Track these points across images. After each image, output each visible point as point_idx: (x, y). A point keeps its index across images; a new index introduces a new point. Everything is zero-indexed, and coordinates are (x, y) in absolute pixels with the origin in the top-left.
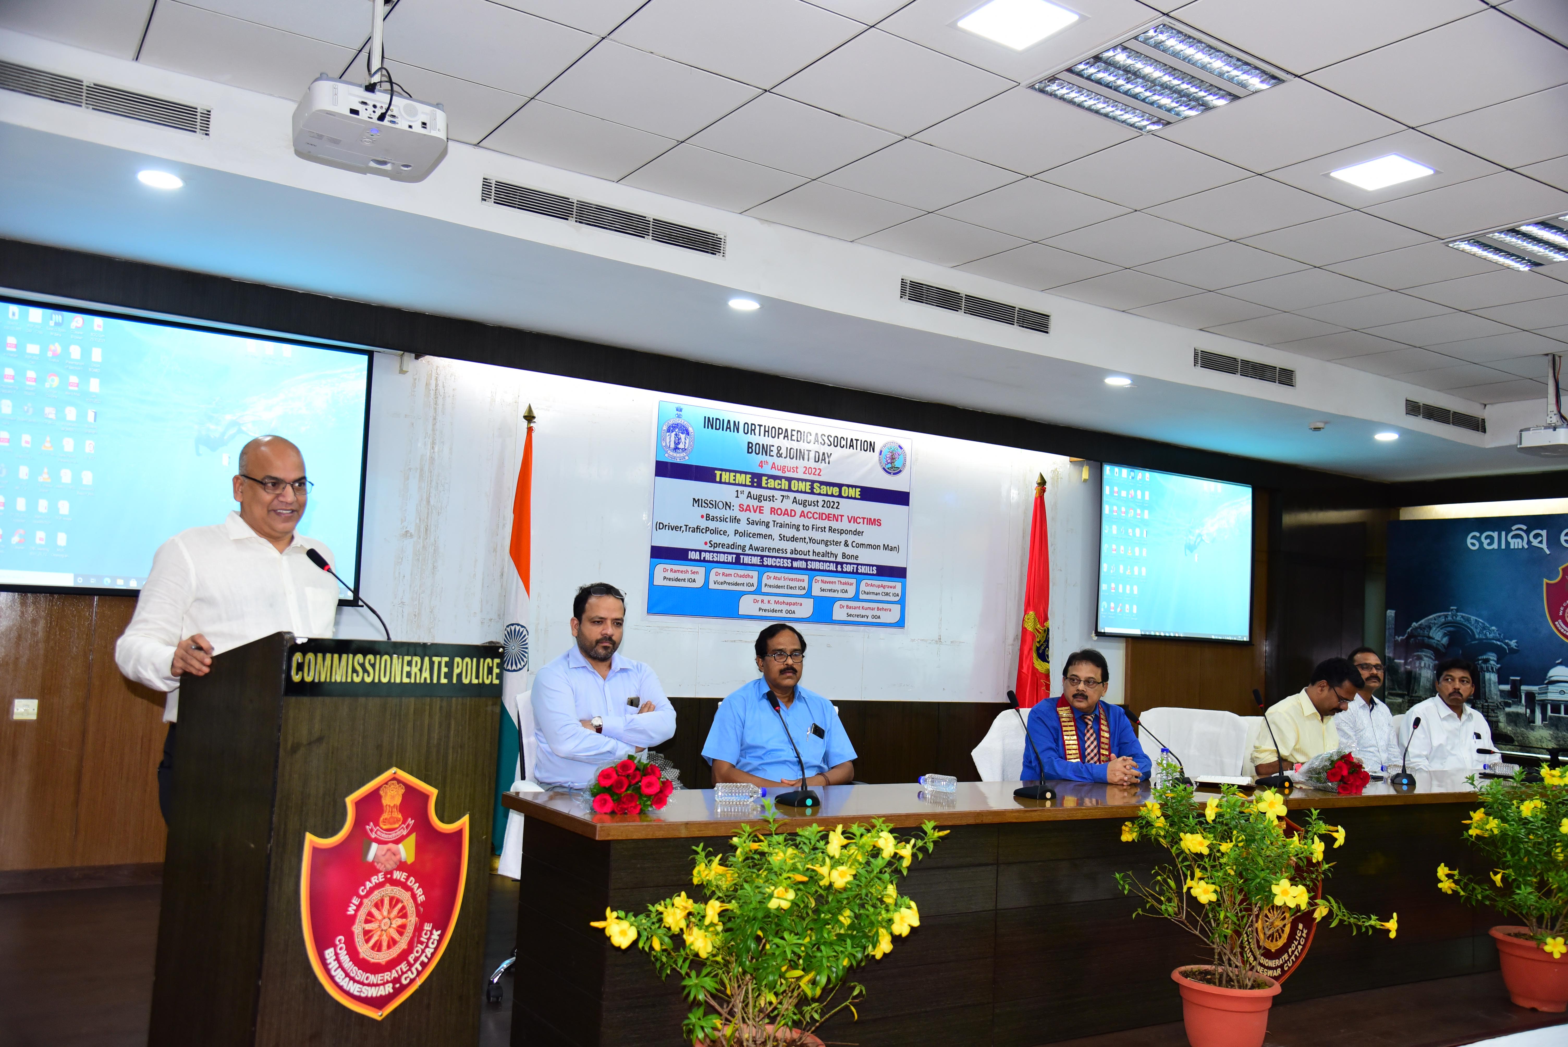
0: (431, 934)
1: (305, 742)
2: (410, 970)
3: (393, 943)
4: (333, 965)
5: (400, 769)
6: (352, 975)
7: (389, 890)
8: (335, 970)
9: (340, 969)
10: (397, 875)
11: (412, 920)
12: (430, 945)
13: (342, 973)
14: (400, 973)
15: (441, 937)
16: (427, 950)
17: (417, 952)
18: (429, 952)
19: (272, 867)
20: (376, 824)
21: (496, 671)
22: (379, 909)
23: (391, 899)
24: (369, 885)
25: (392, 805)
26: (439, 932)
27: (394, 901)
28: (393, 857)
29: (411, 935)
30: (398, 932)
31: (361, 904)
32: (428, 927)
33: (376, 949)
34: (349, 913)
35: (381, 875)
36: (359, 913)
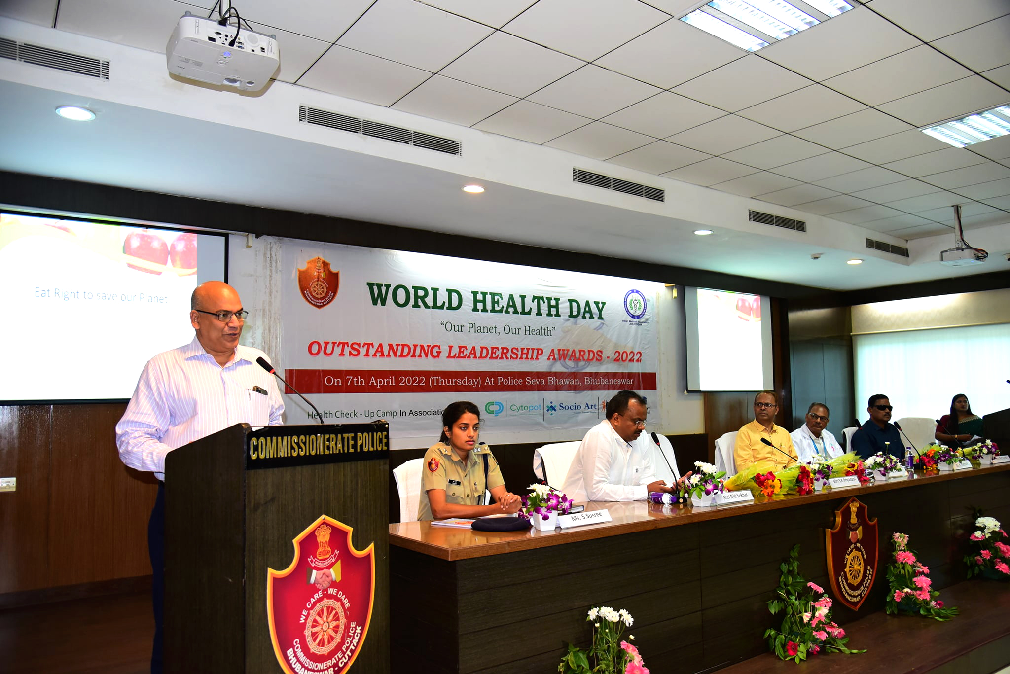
0: (356, 629)
1: (262, 502)
2: (344, 656)
3: (331, 639)
4: (293, 660)
5: (327, 515)
6: (306, 665)
7: (327, 602)
8: (295, 664)
9: (298, 663)
10: (331, 591)
11: (343, 621)
12: (356, 637)
13: (299, 665)
14: (337, 659)
15: (362, 630)
16: (354, 641)
17: (348, 643)
18: (355, 642)
19: (247, 596)
20: (315, 557)
21: (384, 441)
22: (321, 617)
23: (328, 608)
24: (312, 600)
25: (324, 542)
26: (360, 627)
27: (330, 610)
28: (327, 578)
29: (342, 632)
30: (334, 630)
31: (308, 614)
32: (353, 625)
33: (321, 645)
34: (301, 622)
35: (320, 593)
36: (308, 621)
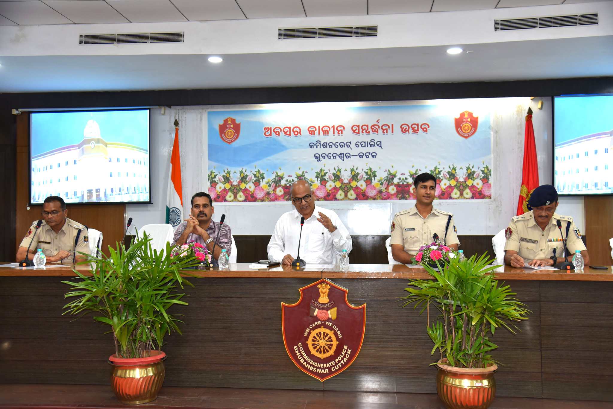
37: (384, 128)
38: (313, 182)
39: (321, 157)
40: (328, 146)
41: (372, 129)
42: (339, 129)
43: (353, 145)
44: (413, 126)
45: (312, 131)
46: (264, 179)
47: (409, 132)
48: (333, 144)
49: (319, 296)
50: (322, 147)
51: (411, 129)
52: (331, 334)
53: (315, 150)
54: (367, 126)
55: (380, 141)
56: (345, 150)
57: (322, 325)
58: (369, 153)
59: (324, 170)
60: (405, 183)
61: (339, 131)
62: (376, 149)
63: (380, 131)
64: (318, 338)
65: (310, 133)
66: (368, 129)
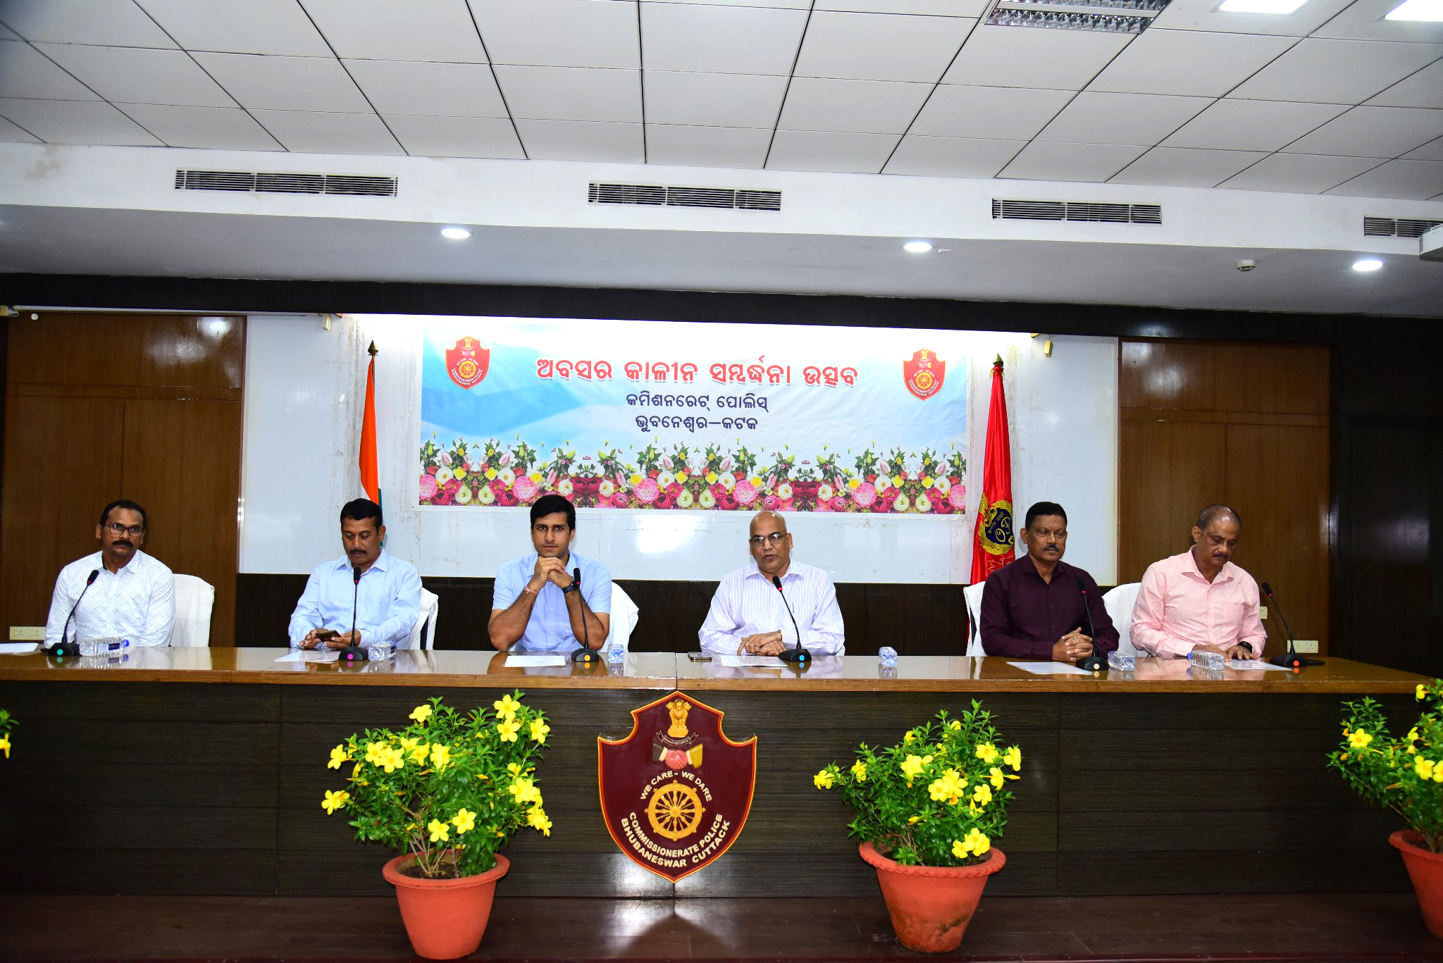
37: (772, 372)
38: (632, 472)
39: (649, 424)
40: (664, 403)
41: (750, 374)
42: (686, 370)
43: (712, 403)
44: (828, 372)
45: (633, 372)
46: (534, 463)
47: (819, 382)
48: (674, 399)
49: (668, 723)
50: (651, 402)
51: (822, 377)
52: (691, 793)
53: (638, 410)
54: (741, 367)
55: (765, 397)
56: (696, 412)
57: (674, 777)
58: (744, 420)
59: (655, 449)
60: (809, 480)
61: (685, 374)
62: (756, 412)
63: (765, 377)
64: (667, 803)
65: (628, 374)
66: (741, 374)
